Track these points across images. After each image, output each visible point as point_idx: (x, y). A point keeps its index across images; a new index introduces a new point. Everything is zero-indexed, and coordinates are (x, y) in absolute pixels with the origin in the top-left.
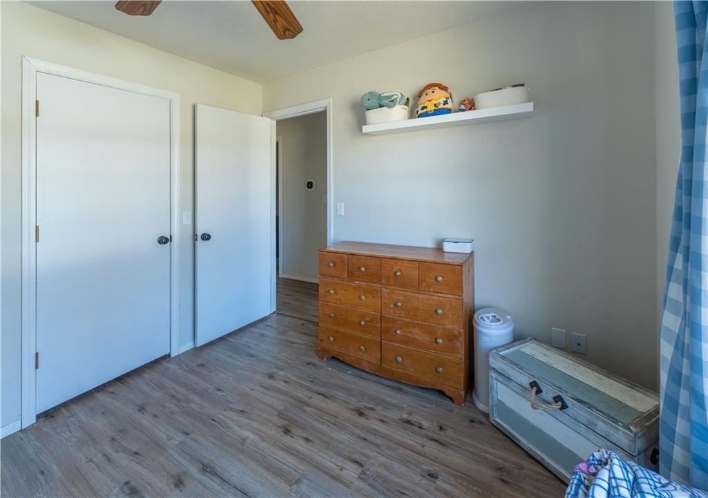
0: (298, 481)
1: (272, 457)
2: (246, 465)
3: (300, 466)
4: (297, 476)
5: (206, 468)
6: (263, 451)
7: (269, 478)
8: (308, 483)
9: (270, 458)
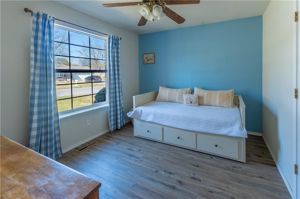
0: (134, 186)
1: (146, 195)
2: (157, 190)
3: (133, 191)
4: (134, 188)
5: (173, 188)
6: (151, 197)
7: (146, 186)
8: (130, 186)
9: (147, 194)
